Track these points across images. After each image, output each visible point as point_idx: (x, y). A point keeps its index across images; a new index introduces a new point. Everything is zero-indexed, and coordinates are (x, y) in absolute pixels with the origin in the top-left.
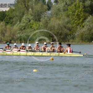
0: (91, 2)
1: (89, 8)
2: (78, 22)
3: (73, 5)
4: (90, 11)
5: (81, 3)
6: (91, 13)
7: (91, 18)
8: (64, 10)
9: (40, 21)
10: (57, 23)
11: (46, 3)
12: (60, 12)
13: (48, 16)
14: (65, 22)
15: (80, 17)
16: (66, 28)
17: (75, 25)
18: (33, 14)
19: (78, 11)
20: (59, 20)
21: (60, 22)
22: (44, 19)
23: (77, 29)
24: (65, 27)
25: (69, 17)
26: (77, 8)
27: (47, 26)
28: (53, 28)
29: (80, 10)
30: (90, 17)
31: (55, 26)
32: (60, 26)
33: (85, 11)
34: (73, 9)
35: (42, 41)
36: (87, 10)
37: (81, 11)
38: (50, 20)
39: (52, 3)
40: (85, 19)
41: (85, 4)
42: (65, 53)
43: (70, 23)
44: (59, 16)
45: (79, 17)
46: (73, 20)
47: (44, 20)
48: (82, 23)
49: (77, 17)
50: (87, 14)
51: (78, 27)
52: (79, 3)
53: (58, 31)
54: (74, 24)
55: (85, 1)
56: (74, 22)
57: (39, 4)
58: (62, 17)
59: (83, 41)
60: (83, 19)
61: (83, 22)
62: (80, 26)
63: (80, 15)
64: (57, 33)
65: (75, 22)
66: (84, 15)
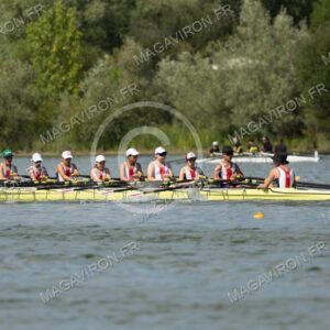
0: (107, 8)
1: (99, 29)
2: (63, 78)
3: (43, 19)
4: (105, 40)
5: (72, 12)
6: (107, 44)
7: (107, 62)
8: (12, 38)
14: (18, 80)
15: (70, 62)
16: (20, 102)
17: (53, 91)
19: (64, 41)
23: (58, 105)
24: (17, 97)
25: (30, 63)
26: (59, 27)
29: (69, 35)
30: (103, 58)
33: (87, 40)
34: (46, 33)
36: (95, 36)
37: (72, 39)
40: (87, 67)
41: (87, 14)
43: (35, 83)
45: (67, 60)
46: (44, 71)
48: (78, 82)
49: (58, 60)
50: (94, 50)
51: (64, 96)
52: (65, 11)
54: (49, 86)
55: (85, 2)
58: (5, 63)
60: (81, 66)
61: (79, 77)
62: (71, 92)
63: (67, 52)
65: (53, 77)
66: (84, 55)
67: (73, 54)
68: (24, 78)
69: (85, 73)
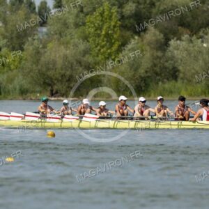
0: (137, 7)
1: (132, 20)
2: (109, 51)
3: (96, 14)
5: (114, 10)
7: (136, 41)
8: (77, 25)
9: (22, 50)
10: (61, 54)
11: (37, 10)
12: (69, 30)
13: (41, 37)
14: (80, 52)
15: (113, 41)
16: (81, 66)
17: (102, 59)
18: (8, 34)
19: (109, 27)
20: (67, 48)
21: (68, 51)
22: (32, 44)
24: (79, 63)
25: (88, 41)
26: (106, 19)
27: (38, 60)
28: (51, 66)
29: (113, 24)
30: (135, 39)
31: (58, 59)
32: (69, 62)
33: (123, 27)
34: (98, 22)
35: (28, 94)
36: (129, 25)
37: (115, 26)
38: (44, 47)
39: (50, 10)
40: (124, 44)
41: (124, 10)
43: (91, 54)
44: (64, 38)
45: (111, 39)
46: (96, 47)
47: (31, 48)
48: (118, 54)
49: (105, 39)
50: (128, 33)
52: (111, 9)
53: (63, 72)
54: (100, 56)
55: (123, 3)
56: (100, 50)
57: (20, 12)
58: (72, 41)
60: (120, 43)
61: (119, 50)
63: (112, 35)
64: (62, 76)
65: (102, 50)
67: (115, 36)
68: (84, 51)
69: (123, 48)
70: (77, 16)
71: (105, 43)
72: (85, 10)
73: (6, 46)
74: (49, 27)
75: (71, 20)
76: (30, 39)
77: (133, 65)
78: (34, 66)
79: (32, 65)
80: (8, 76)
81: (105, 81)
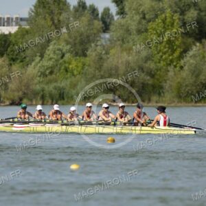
0: (199, 14)
2: (171, 57)
3: (159, 21)
4: (197, 34)
5: (176, 16)
6: (198, 37)
7: (198, 48)
8: (139, 32)
9: (85, 55)
10: (124, 60)
11: (100, 15)
12: (131, 37)
13: (104, 44)
14: (142, 59)
15: (175, 47)
16: (143, 72)
17: (164, 65)
18: (71, 40)
20: (129, 54)
21: (130, 58)
22: (95, 50)
23: (167, 74)
24: (141, 69)
26: (168, 26)
27: (101, 66)
28: (114, 72)
30: (196, 45)
31: (120, 66)
32: (131, 67)
33: (186, 34)
34: (160, 29)
38: (107, 53)
39: (113, 16)
40: (185, 51)
41: (186, 17)
42: (153, 127)
43: (153, 60)
44: (127, 44)
45: (173, 46)
46: (158, 53)
47: (94, 54)
48: (180, 60)
49: (167, 46)
50: (190, 40)
51: (171, 68)
52: (173, 16)
54: (162, 62)
55: (185, 10)
56: (162, 57)
57: (83, 18)
59: (182, 101)
60: (182, 50)
61: (181, 57)
63: (174, 42)
65: (164, 57)
66: (184, 43)
67: (177, 43)
68: (146, 57)
69: (184, 55)
70: (140, 23)
71: (167, 49)
72: (147, 17)
73: (69, 52)
74: (112, 33)
75: (133, 27)
76: (93, 45)
77: (194, 71)
78: (97, 71)
79: (95, 71)
80: (71, 82)
81: (167, 87)
